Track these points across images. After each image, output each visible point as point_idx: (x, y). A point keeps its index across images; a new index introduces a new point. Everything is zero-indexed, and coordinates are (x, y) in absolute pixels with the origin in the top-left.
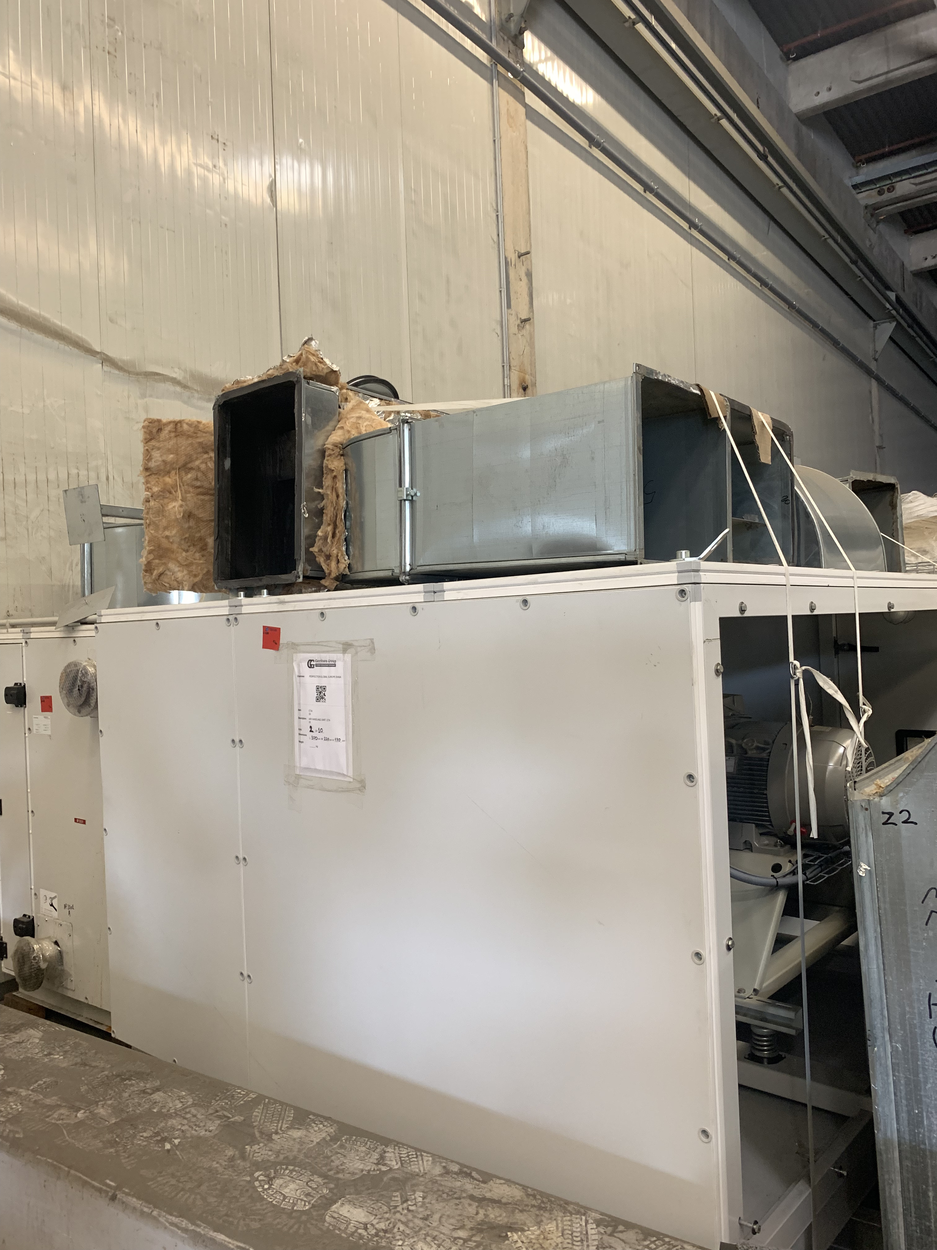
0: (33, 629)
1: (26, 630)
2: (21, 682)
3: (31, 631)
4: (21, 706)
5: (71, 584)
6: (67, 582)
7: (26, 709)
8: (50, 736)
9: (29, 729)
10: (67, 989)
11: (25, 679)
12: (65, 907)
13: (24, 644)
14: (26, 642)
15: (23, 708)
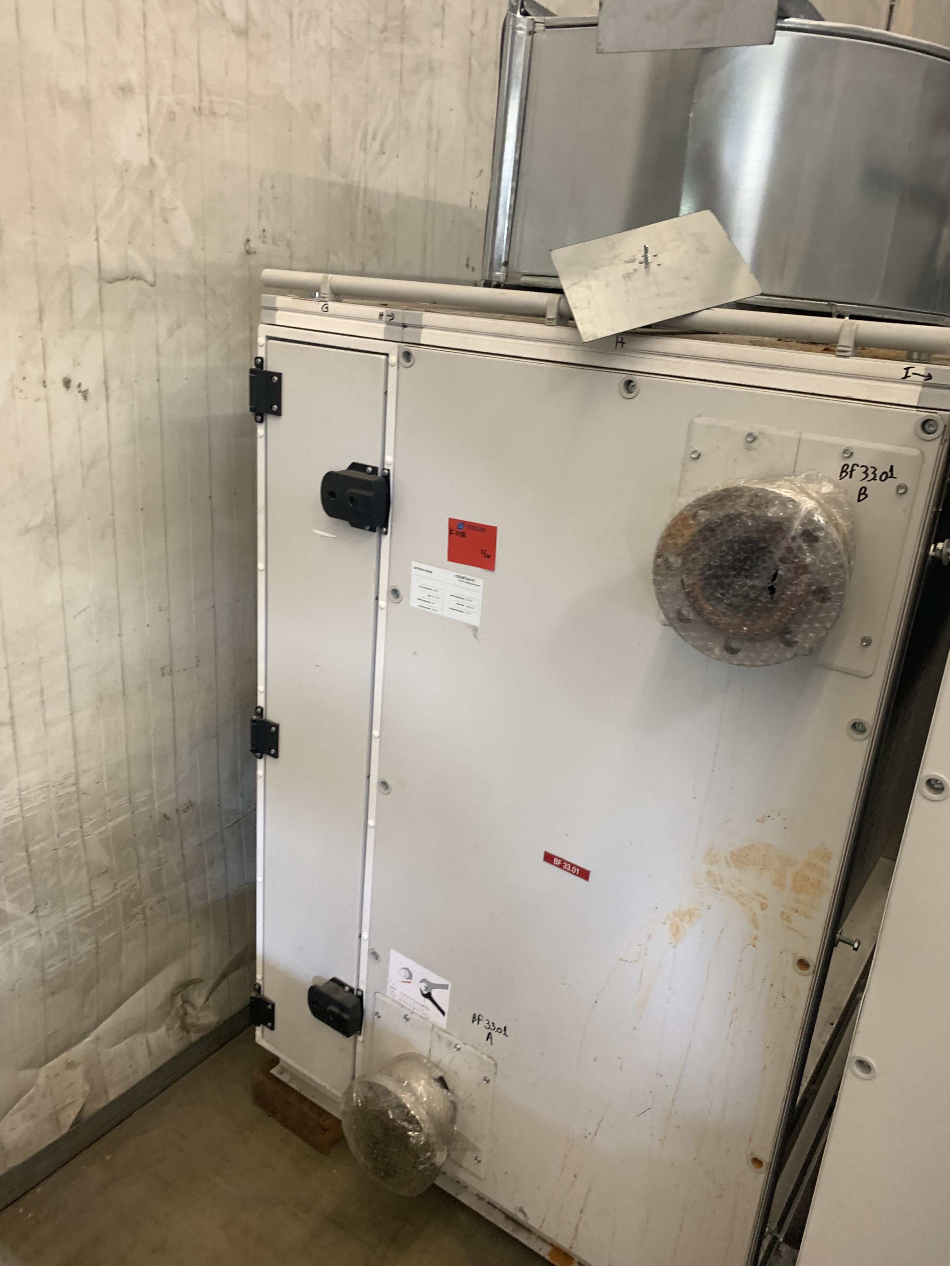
0: (428, 318)
1: (401, 314)
2: (378, 464)
3: (424, 322)
4: (373, 530)
5: (362, 185)
6: (356, 179)
7: (386, 539)
8: (475, 629)
9: (395, 592)
10: (461, 1166)
11: (389, 459)
12: (476, 1019)
13: (393, 359)
14: (407, 355)
15: (376, 534)
